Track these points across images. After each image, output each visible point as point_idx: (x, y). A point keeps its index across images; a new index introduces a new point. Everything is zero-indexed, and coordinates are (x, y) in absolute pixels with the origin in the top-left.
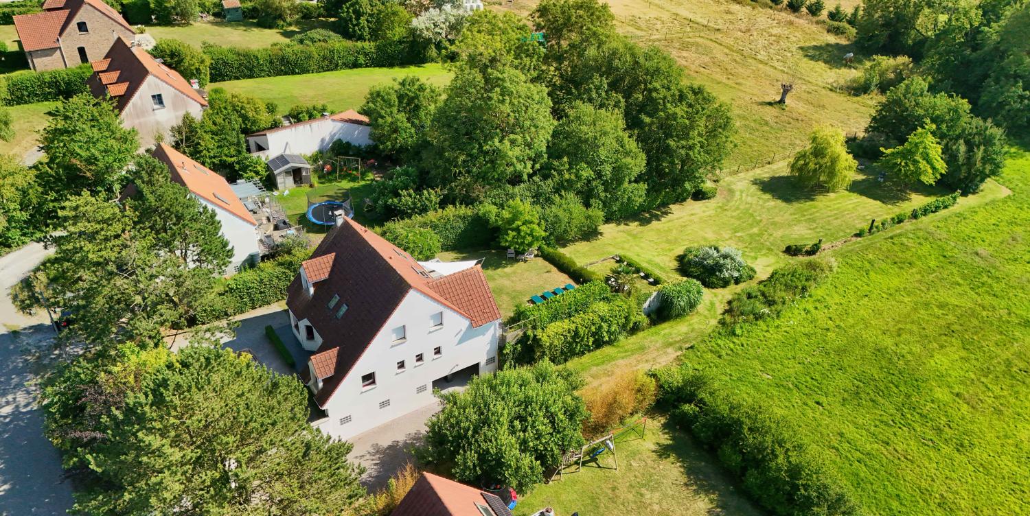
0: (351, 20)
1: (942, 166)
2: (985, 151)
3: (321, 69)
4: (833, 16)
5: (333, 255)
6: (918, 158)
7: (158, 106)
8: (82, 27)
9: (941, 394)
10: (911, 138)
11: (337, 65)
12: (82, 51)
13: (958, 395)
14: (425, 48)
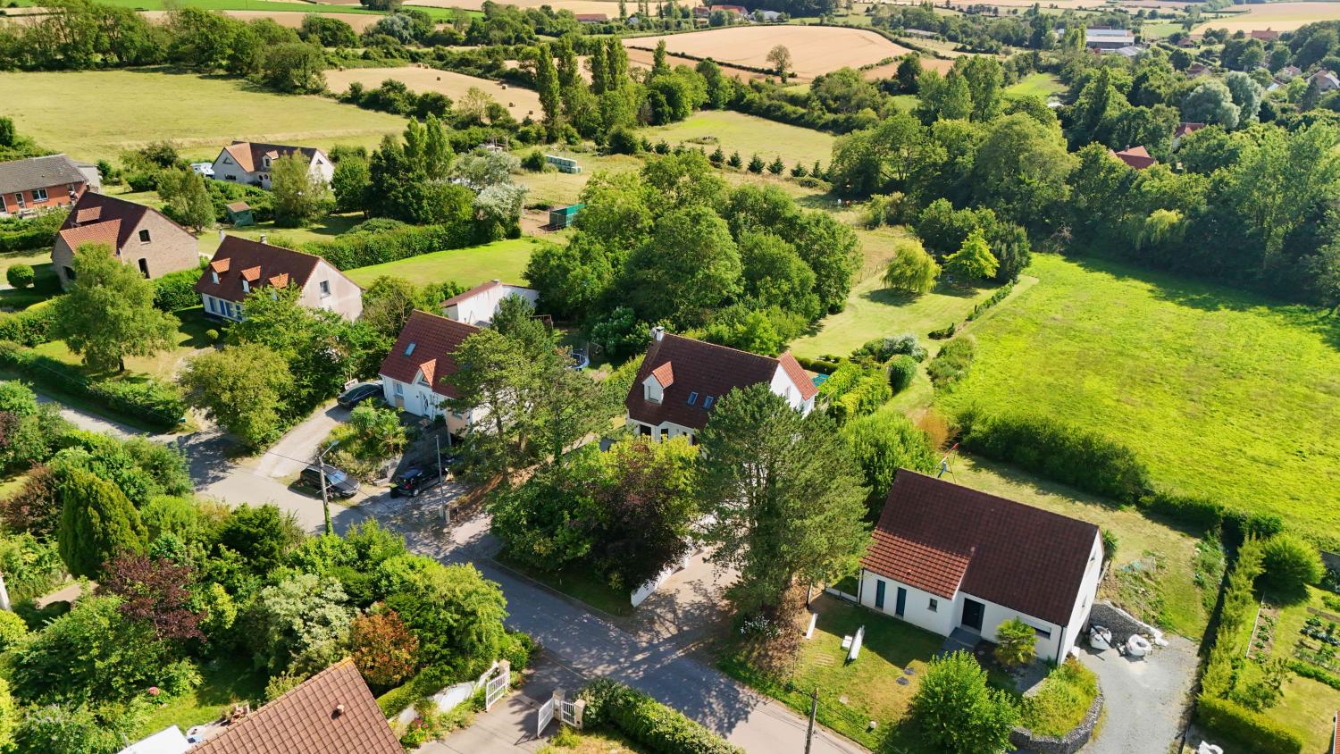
0: (411, 204)
1: (994, 261)
2: (1019, 246)
3: (402, 256)
4: (797, 173)
5: (669, 364)
6: (977, 256)
7: (323, 294)
8: (145, 236)
9: (1107, 402)
10: (965, 244)
11: (414, 250)
12: (143, 263)
13: (1118, 401)
14: (491, 226)
